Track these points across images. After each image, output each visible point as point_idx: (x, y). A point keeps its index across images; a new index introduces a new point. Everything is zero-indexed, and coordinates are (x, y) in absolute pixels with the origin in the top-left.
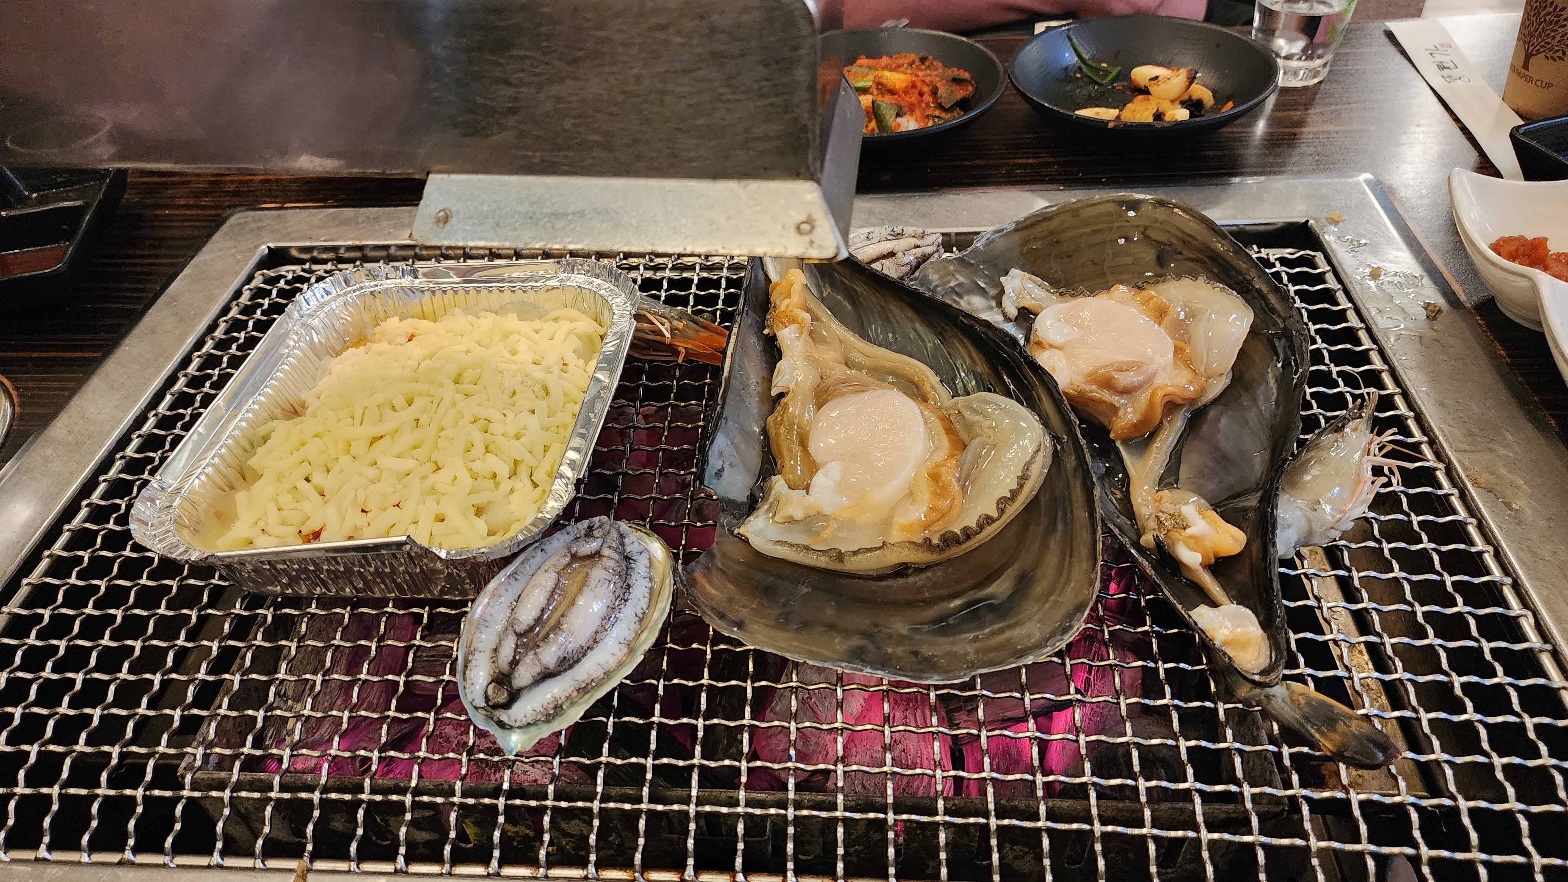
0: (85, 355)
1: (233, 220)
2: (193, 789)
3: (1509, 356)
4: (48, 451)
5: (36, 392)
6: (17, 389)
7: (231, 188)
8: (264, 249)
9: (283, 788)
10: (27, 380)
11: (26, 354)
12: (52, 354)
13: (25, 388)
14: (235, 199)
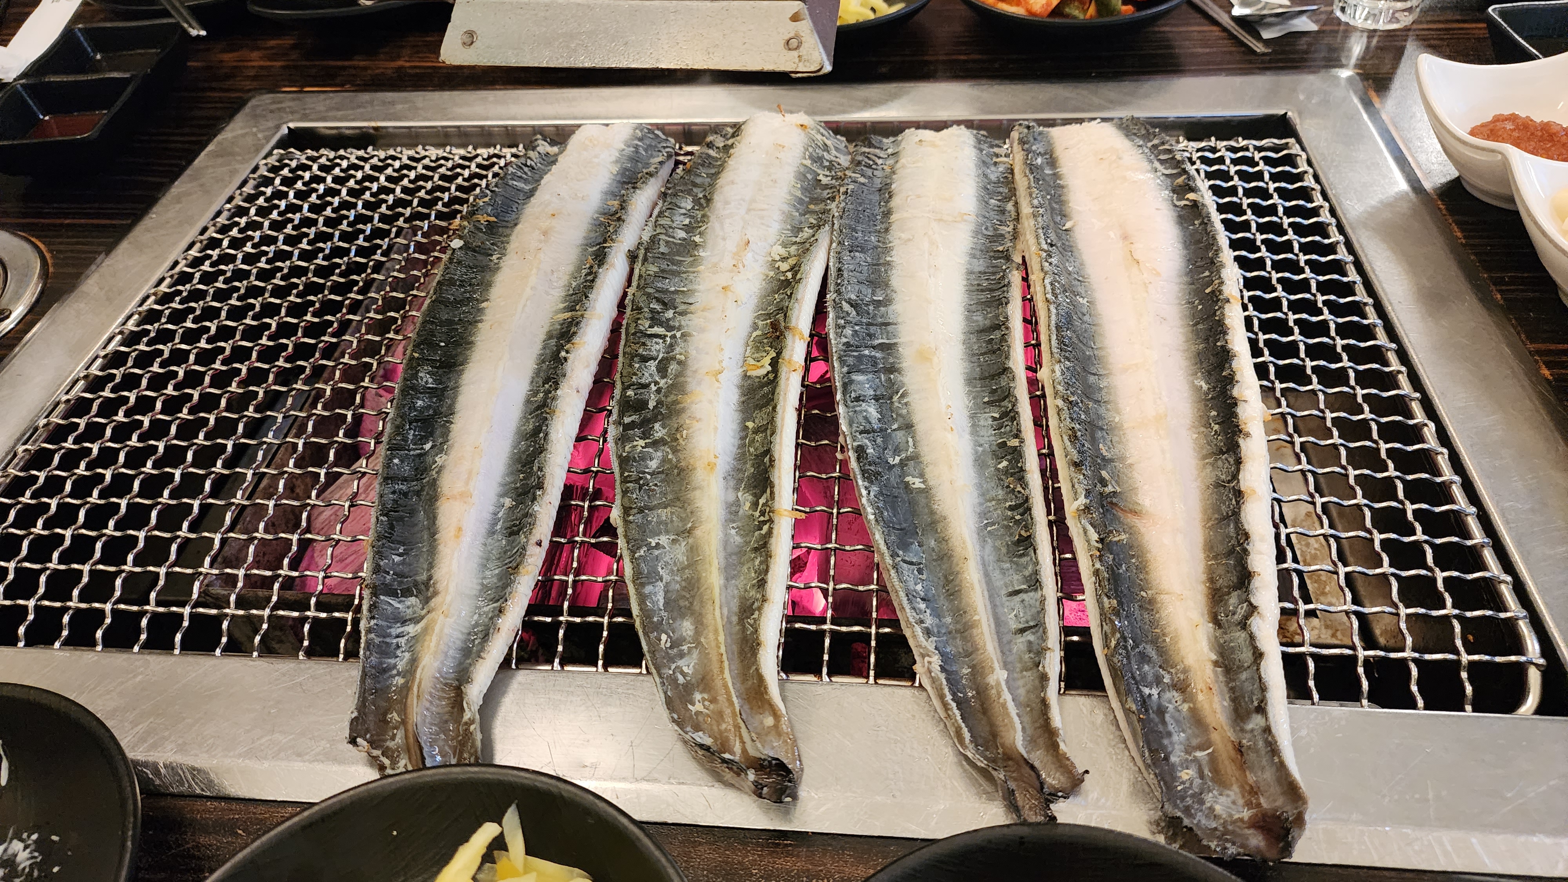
0: (114, 222)
1: (253, 102)
2: (238, 607)
3: (1465, 237)
4: (82, 305)
5: (69, 254)
6: (50, 251)
7: (252, 73)
8: (284, 131)
9: (319, 607)
10: (61, 243)
11: (58, 221)
12: (83, 221)
13: (59, 252)
14: (255, 83)
